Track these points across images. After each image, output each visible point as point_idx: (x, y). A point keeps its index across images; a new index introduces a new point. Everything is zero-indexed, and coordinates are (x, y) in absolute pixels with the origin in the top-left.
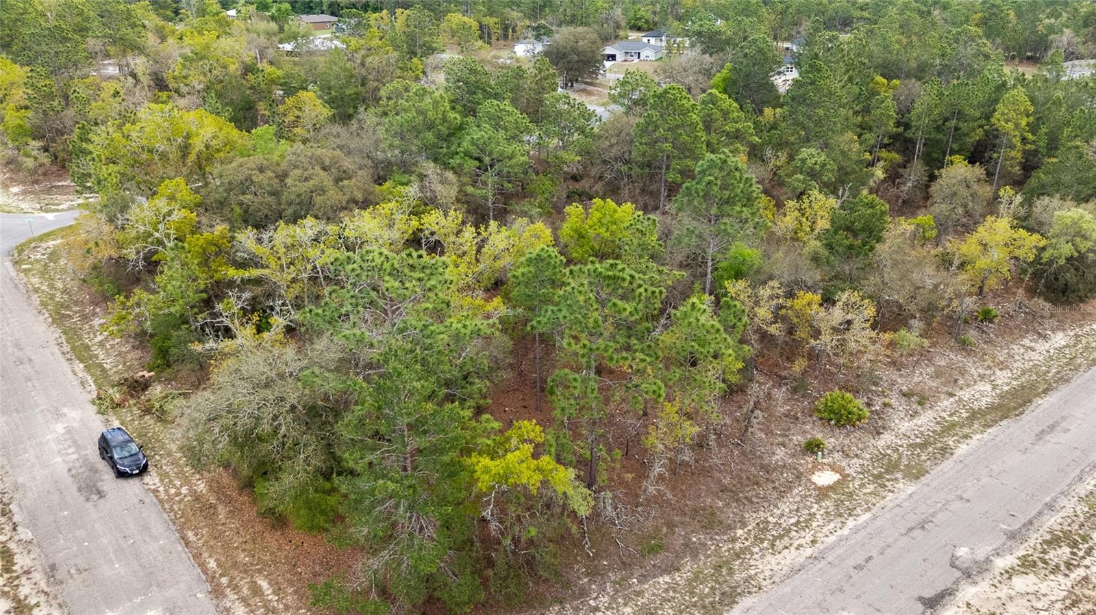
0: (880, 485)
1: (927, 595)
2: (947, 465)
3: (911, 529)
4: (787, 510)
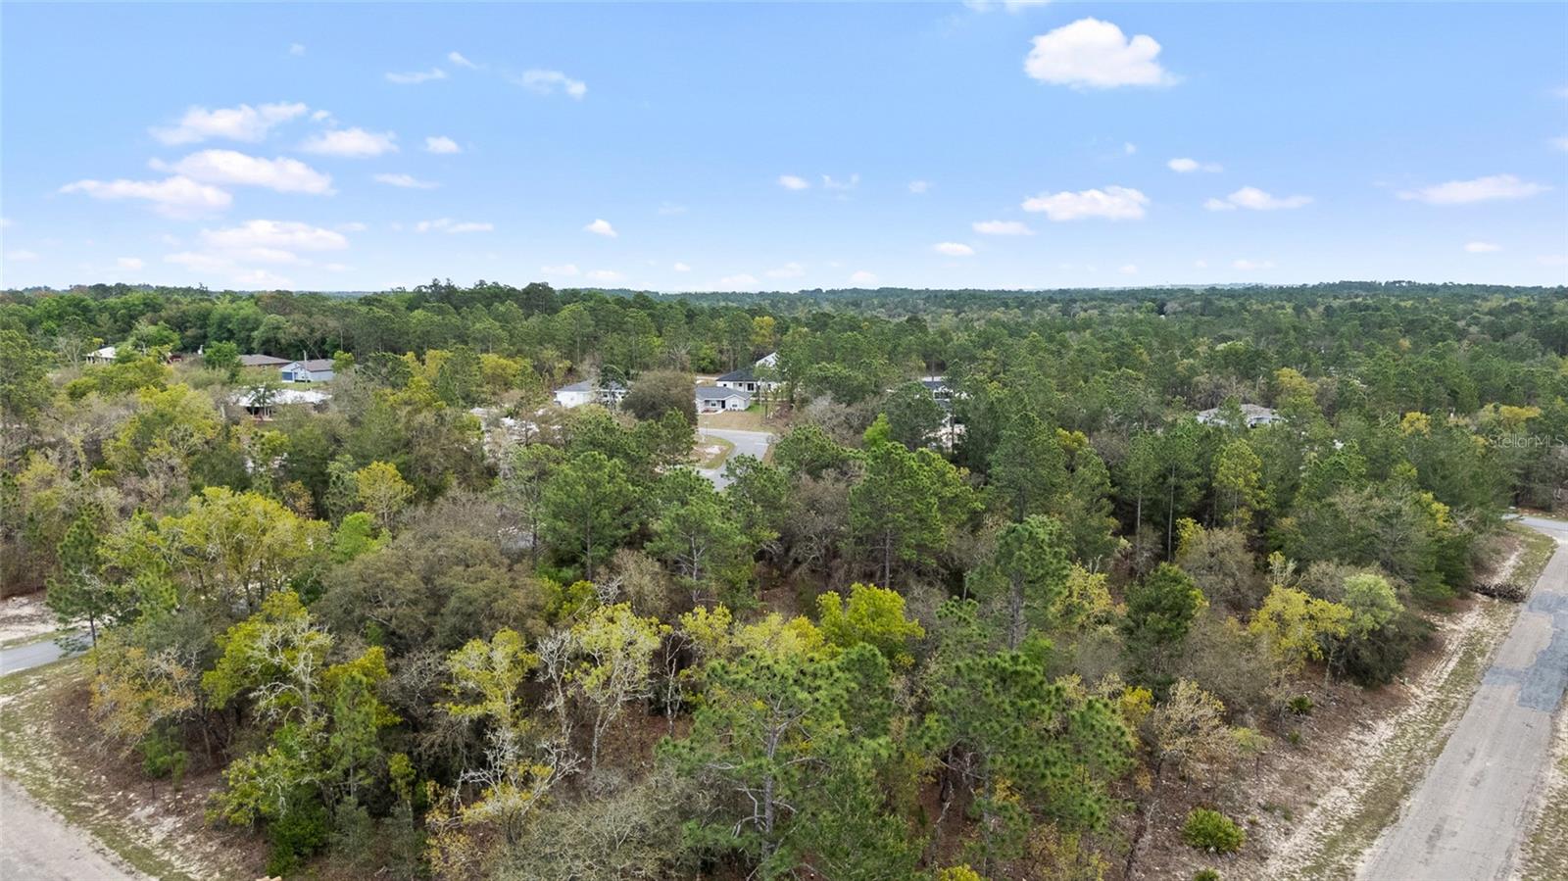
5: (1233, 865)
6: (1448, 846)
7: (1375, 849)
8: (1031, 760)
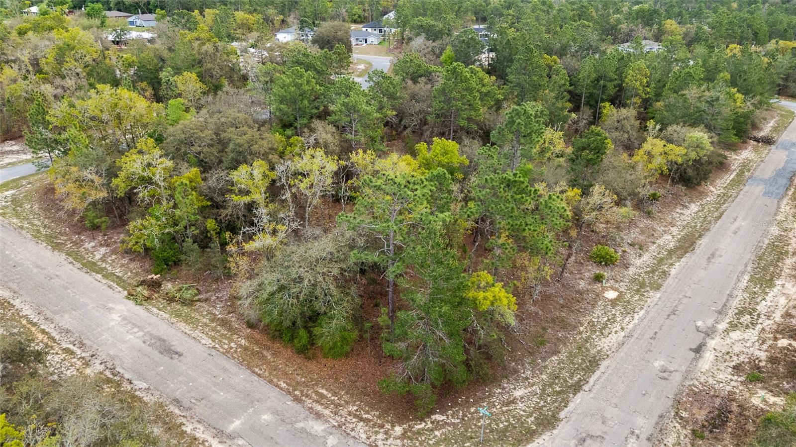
0: (641, 295)
1: (693, 348)
2: (670, 280)
3: (669, 315)
4: (600, 314)
5: (612, 271)
6: (717, 262)
7: (681, 263)
8: (519, 223)
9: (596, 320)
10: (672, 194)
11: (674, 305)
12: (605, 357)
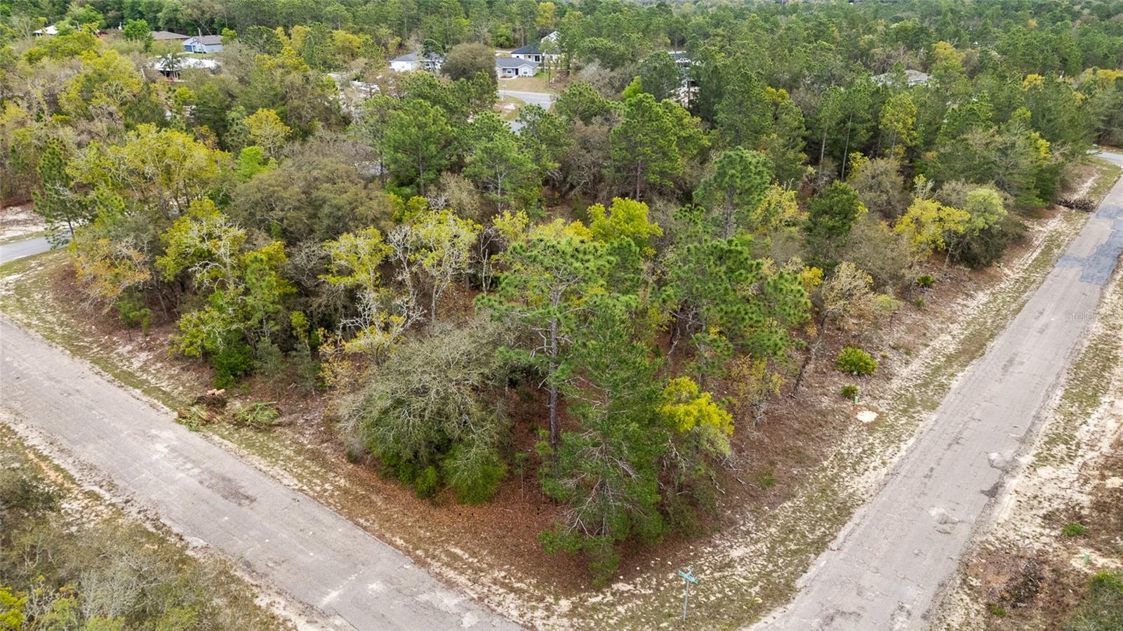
0: (909, 417)
1: (986, 489)
2: (950, 397)
3: (950, 445)
4: (852, 443)
5: (868, 383)
6: (1017, 371)
7: (966, 372)
8: (735, 309)
9: (846, 452)
10: (950, 278)
11: (957, 430)
12: (860, 502)
